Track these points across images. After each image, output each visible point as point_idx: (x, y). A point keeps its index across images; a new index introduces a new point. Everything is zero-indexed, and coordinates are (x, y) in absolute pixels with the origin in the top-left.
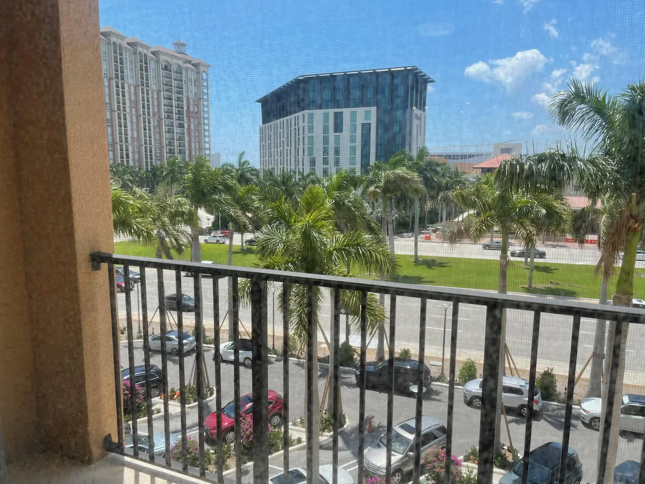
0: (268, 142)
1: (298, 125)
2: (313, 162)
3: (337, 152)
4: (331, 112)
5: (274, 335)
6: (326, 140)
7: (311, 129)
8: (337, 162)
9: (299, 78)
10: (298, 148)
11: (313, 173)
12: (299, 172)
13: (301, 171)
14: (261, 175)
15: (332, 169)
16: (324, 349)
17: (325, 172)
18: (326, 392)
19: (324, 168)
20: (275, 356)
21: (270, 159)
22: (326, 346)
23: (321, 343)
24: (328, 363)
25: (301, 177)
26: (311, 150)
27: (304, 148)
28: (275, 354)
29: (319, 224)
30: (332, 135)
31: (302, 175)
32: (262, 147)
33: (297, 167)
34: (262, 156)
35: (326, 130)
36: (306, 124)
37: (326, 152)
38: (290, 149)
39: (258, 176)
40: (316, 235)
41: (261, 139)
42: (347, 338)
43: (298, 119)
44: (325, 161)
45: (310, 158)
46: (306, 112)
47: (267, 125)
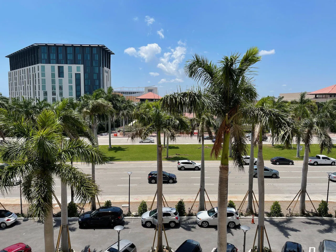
0: (14, 81)
1: (35, 72)
2: (46, 94)
3: (61, 88)
4: (56, 66)
5: (21, 204)
6: (53, 82)
7: (43, 75)
8: (61, 94)
9: (35, 45)
10: (35, 86)
11: (45, 100)
12: (37, 99)
13: (38, 98)
14: (10, 102)
15: (58, 98)
16: (57, 208)
17: (54, 100)
18: (59, 238)
19: (53, 98)
20: (23, 218)
21: (16, 92)
22: (58, 206)
23: (55, 204)
24: (60, 217)
25: (38, 102)
26: (44, 87)
27: (39, 85)
28: (23, 217)
29: (51, 136)
30: (57, 78)
31: (39, 101)
32: (11, 85)
33: (35, 97)
34: (11, 89)
35: (53, 75)
36: (40, 72)
37: (54, 88)
38: (30, 86)
39: (7, 102)
40: (48, 144)
41: (10, 80)
42: (72, 199)
43: (35, 68)
44: (54, 94)
45: (44, 91)
46: (40, 65)
47: (13, 71)
